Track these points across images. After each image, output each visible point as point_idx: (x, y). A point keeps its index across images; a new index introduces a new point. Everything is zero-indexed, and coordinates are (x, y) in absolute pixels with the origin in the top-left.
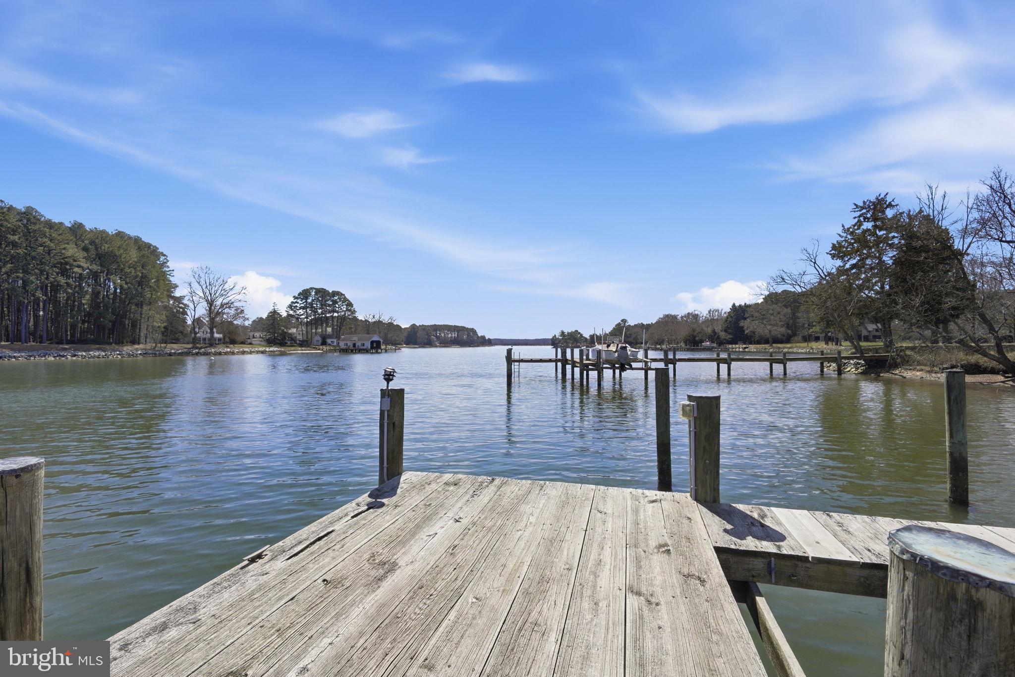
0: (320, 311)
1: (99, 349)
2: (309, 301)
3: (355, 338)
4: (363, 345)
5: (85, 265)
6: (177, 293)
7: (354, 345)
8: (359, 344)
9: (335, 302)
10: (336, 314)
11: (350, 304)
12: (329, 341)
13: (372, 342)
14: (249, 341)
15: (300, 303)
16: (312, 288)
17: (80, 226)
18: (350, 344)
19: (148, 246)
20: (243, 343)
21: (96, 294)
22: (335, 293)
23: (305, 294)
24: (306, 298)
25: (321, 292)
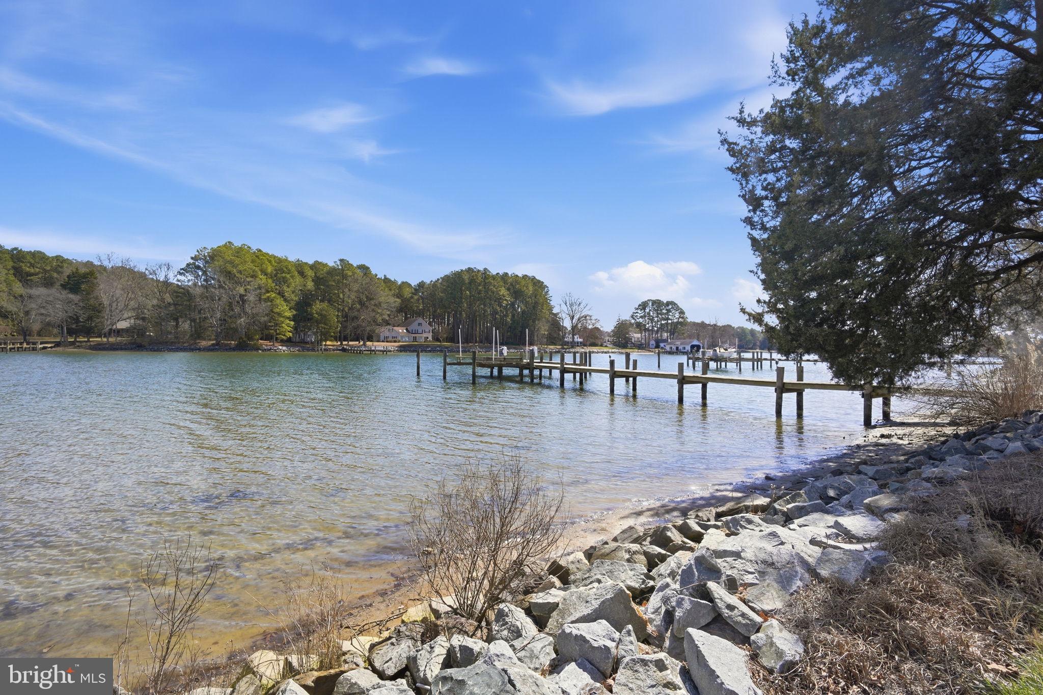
0: (656, 319)
1: (515, 348)
2: (647, 310)
3: (678, 343)
4: (684, 348)
5: (508, 299)
6: (555, 311)
7: (677, 348)
8: (681, 347)
9: (669, 311)
10: (670, 321)
11: (682, 312)
12: (662, 345)
13: (693, 347)
14: (605, 344)
15: (640, 313)
16: (649, 300)
17: (506, 274)
18: (674, 348)
19: (539, 281)
20: (601, 345)
21: (513, 316)
22: (668, 303)
23: (643, 306)
24: (644, 309)
25: (657, 304)
